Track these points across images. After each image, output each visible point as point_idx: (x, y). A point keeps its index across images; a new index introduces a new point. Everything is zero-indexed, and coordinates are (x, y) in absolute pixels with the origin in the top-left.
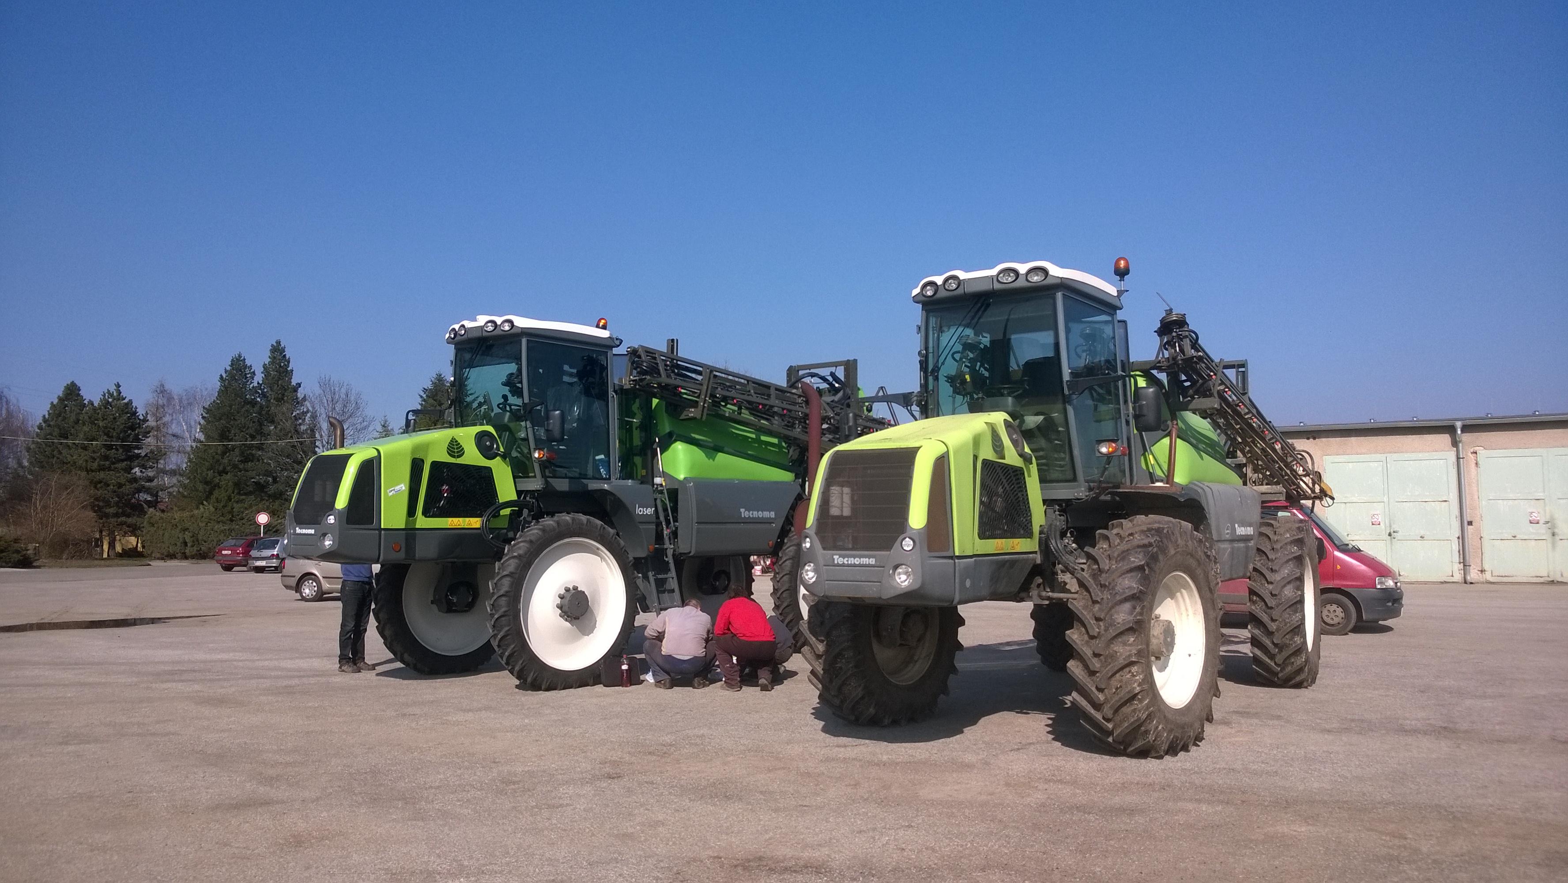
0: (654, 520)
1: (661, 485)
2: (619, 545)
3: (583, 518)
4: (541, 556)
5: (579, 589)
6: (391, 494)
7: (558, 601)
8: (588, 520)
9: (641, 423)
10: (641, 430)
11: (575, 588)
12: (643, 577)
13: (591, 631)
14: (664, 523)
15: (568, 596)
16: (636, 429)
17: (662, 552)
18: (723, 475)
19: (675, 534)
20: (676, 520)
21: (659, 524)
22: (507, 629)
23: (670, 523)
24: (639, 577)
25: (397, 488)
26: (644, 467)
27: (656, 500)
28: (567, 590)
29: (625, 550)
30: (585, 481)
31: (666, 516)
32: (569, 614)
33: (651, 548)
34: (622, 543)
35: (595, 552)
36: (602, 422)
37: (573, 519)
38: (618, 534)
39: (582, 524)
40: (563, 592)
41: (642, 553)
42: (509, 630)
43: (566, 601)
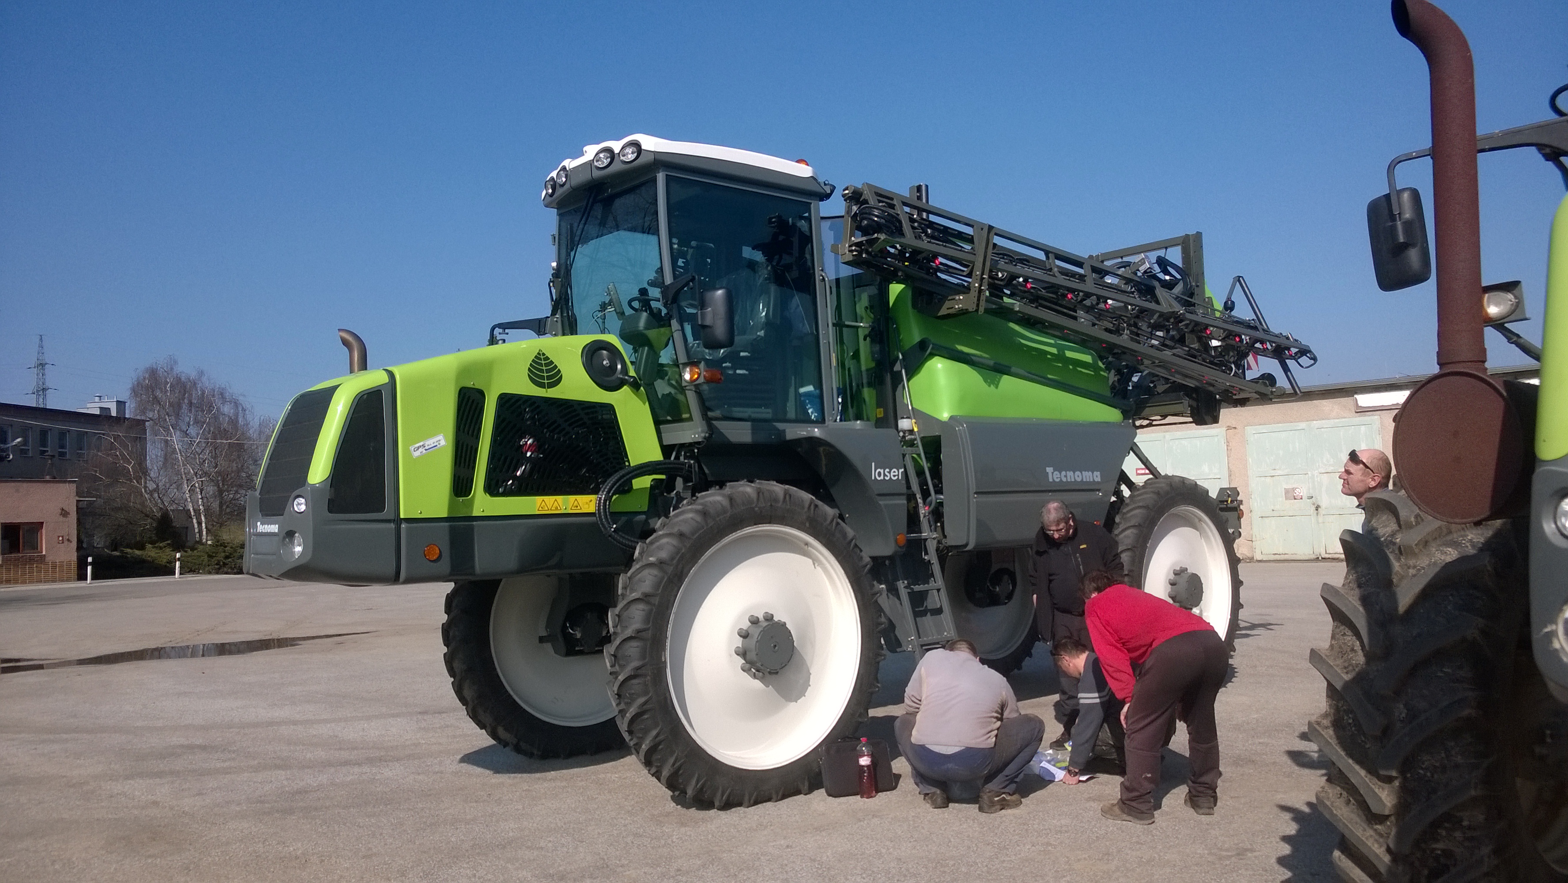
0: (904, 490)
1: (911, 432)
2: (844, 535)
3: (777, 488)
4: (701, 561)
5: (776, 619)
6: (417, 454)
7: (739, 642)
8: (786, 493)
9: (873, 329)
10: (873, 341)
11: (769, 618)
12: (888, 591)
13: (802, 693)
14: (918, 496)
15: (756, 632)
16: (865, 339)
17: (919, 545)
18: (1012, 412)
19: (937, 514)
20: (939, 491)
21: (911, 497)
22: (641, 700)
23: (930, 495)
24: (880, 592)
25: (430, 442)
26: (881, 403)
27: (904, 456)
28: (754, 621)
29: (856, 546)
30: (780, 426)
31: (923, 484)
32: (759, 665)
33: (902, 539)
34: (850, 532)
35: (801, 549)
36: (807, 328)
37: (759, 492)
38: (841, 517)
39: (776, 500)
40: (746, 625)
41: (885, 549)
42: (645, 703)
43: (752, 642)
